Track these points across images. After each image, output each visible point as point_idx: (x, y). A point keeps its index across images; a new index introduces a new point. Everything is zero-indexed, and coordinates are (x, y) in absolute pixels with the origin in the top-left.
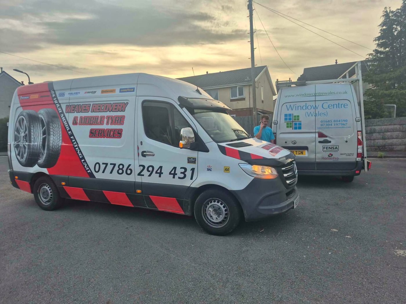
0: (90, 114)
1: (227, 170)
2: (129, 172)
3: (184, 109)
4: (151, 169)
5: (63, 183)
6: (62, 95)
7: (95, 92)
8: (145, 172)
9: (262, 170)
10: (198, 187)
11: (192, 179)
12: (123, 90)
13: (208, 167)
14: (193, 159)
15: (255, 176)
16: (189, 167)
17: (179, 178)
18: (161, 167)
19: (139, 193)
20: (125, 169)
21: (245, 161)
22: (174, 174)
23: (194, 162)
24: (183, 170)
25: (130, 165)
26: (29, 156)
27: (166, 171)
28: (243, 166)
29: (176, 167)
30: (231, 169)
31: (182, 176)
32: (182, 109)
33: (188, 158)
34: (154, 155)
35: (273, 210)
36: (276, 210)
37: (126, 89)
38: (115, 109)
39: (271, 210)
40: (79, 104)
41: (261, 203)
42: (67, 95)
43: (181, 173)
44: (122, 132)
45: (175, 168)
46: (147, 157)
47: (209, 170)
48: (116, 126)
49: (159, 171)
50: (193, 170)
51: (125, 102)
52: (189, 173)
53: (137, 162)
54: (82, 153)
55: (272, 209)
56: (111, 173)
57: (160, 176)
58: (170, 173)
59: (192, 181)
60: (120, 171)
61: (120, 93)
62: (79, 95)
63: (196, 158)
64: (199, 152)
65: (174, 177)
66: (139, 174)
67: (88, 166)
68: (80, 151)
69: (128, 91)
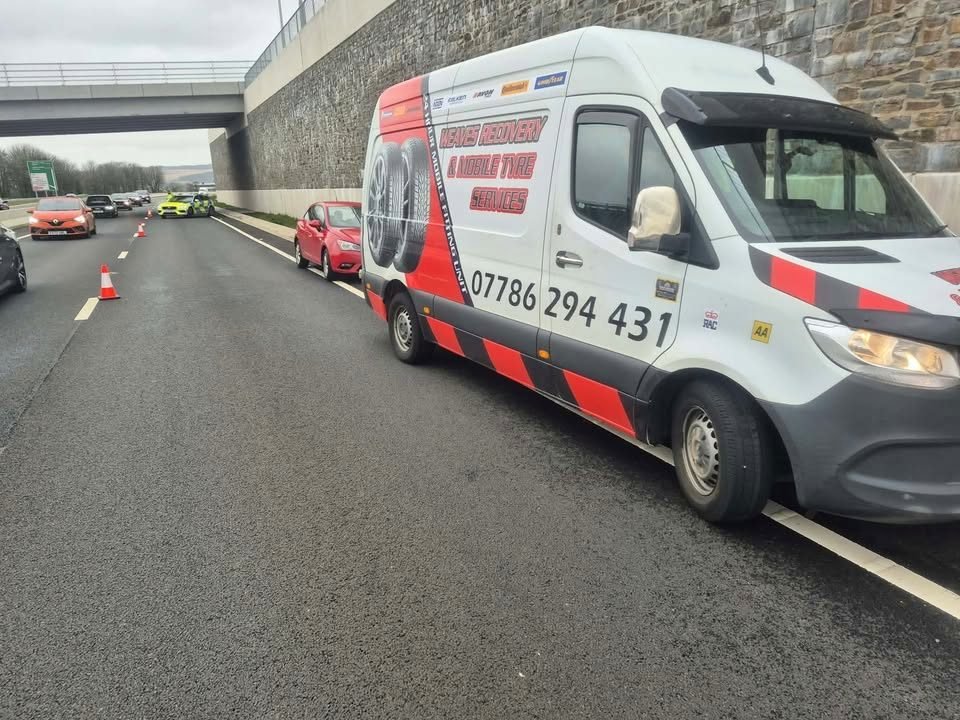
0: (477, 150)
1: (762, 332)
2: (529, 302)
3: (674, 129)
4: (570, 301)
5: (427, 310)
6: (439, 103)
7: (491, 92)
8: (559, 309)
9: (898, 353)
10: (671, 369)
11: (659, 344)
12: (543, 82)
13: (708, 316)
14: (672, 284)
15: (856, 368)
16: (659, 307)
17: (631, 336)
18: (592, 300)
19: (543, 359)
20: (522, 294)
21: (831, 312)
22: (620, 324)
23: (672, 296)
24: (641, 316)
25: (532, 285)
26: (384, 245)
27: (603, 310)
28: (817, 327)
29: (626, 305)
30: (773, 334)
31: (637, 330)
32: (666, 128)
33: (658, 280)
34: (580, 265)
35: (907, 497)
36: (919, 499)
37: (549, 77)
38: (522, 135)
39: (897, 495)
40: (461, 124)
41: (857, 463)
42: (446, 105)
43: (637, 323)
44: (526, 197)
45: (623, 307)
46: (567, 268)
47: (709, 325)
48: (519, 180)
49: (587, 310)
50: (666, 317)
51: (542, 114)
52: (654, 326)
53: (546, 277)
54: (455, 245)
55: (903, 493)
56: (499, 299)
57: (588, 324)
58: (611, 321)
59: (660, 350)
60: (515, 298)
61: (537, 90)
62: (464, 103)
63: (677, 285)
64: (690, 266)
65: (618, 332)
66: (548, 312)
67: (462, 277)
68: (454, 242)
69: (552, 84)
